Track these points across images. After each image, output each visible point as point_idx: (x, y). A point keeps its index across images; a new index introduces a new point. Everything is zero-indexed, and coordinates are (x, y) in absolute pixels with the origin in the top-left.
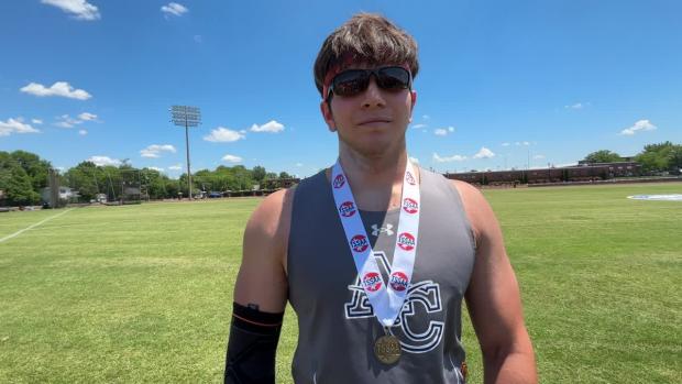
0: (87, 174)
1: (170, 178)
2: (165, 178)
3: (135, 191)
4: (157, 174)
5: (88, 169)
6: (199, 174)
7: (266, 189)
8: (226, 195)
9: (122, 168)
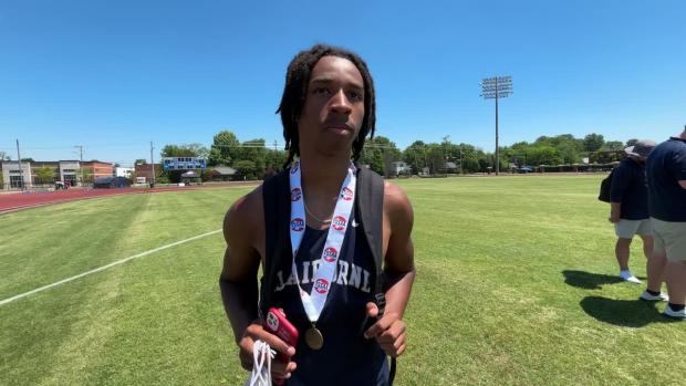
0: (418, 151)
1: (485, 152)
2: (480, 152)
3: (452, 165)
4: (471, 149)
5: (417, 147)
6: (515, 147)
7: (596, 163)
8: (539, 171)
9: (443, 144)
